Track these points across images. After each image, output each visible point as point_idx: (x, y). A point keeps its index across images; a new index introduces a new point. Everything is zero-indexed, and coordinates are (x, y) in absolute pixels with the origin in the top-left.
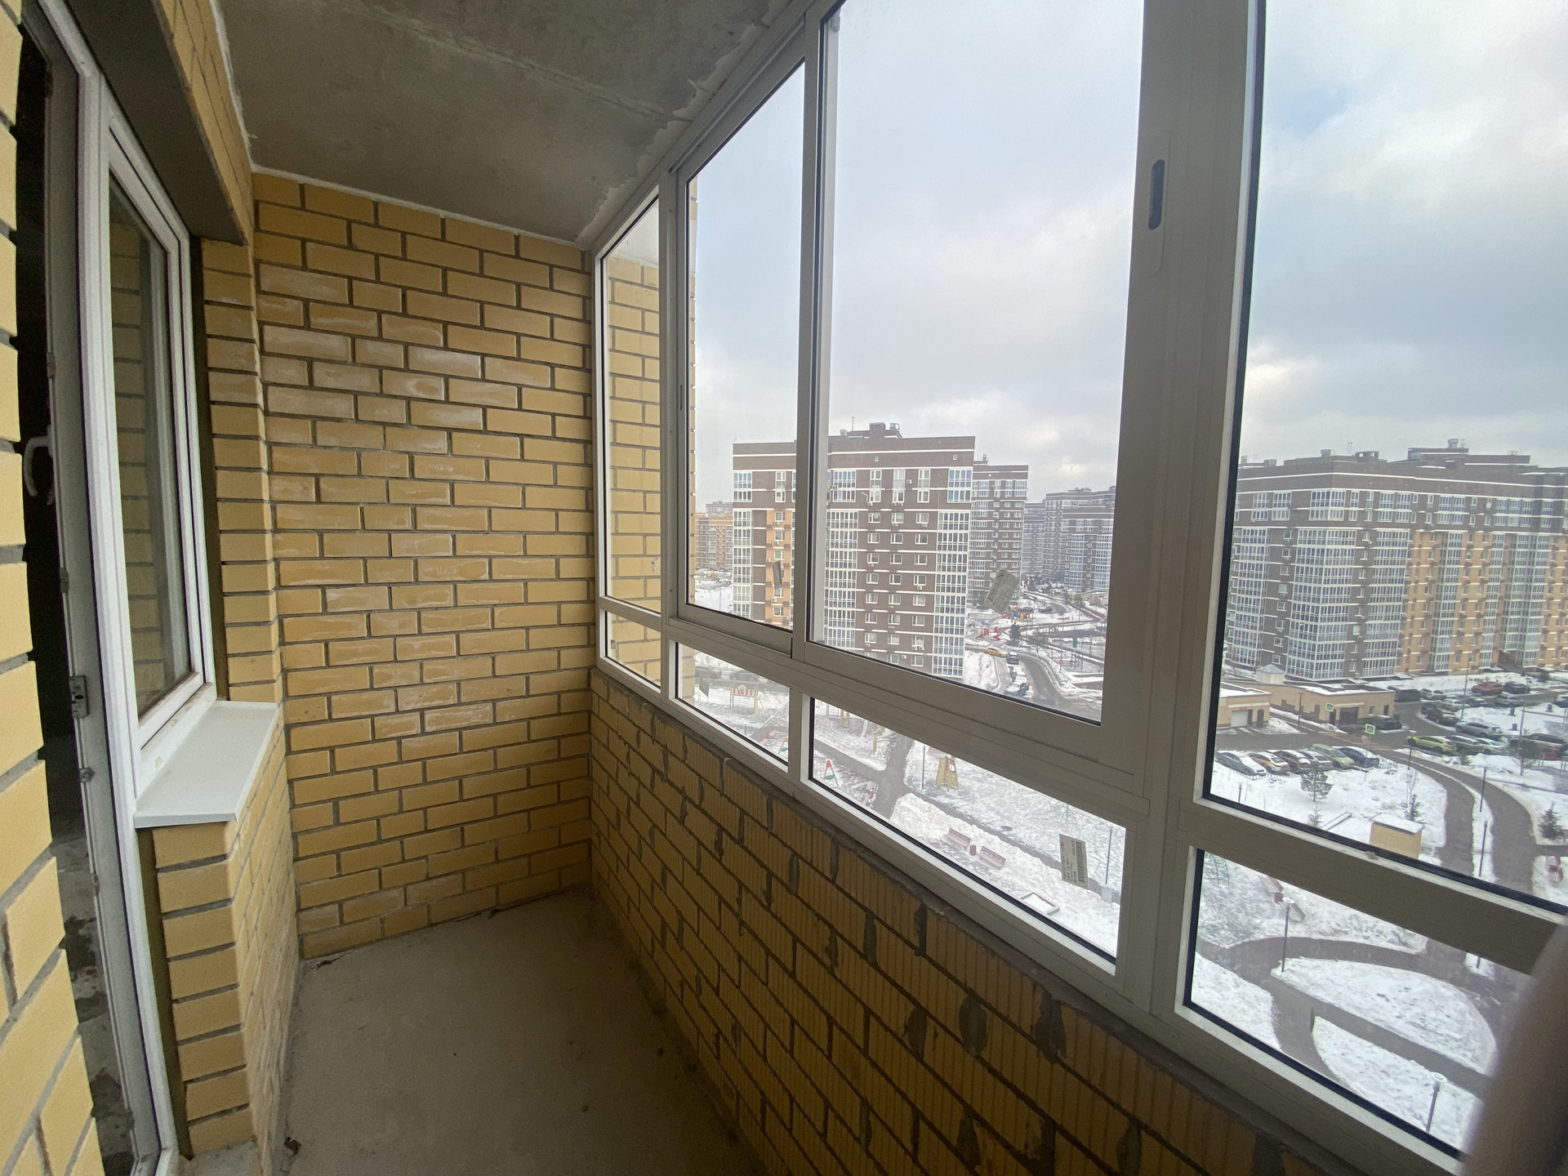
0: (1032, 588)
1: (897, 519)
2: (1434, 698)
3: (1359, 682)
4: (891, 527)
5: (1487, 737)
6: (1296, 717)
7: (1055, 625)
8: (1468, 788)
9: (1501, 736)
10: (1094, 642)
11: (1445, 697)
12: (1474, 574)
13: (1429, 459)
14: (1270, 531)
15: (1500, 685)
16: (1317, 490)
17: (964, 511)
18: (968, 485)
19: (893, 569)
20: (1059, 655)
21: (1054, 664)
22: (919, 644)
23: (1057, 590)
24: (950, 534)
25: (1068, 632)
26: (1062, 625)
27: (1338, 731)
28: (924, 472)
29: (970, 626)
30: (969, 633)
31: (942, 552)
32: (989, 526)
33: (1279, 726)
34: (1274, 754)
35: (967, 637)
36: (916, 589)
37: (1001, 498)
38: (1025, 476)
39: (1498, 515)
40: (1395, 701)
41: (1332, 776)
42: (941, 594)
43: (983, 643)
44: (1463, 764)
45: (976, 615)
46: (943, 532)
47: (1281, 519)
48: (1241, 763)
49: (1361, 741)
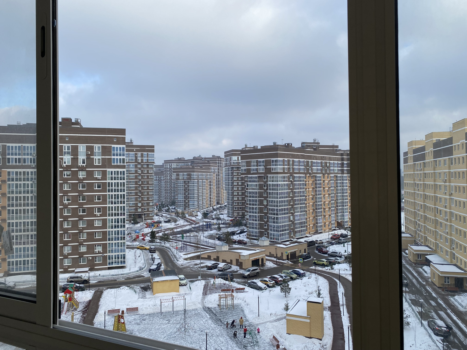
0: (160, 210)
1: (82, 175)
2: (319, 243)
3: (295, 240)
4: (78, 179)
5: (338, 257)
6: (275, 259)
7: (173, 229)
8: (335, 279)
9: (342, 256)
10: (191, 235)
11: (323, 242)
12: (326, 191)
13: (308, 146)
14: (258, 177)
15: (339, 235)
16: (273, 159)
17: (122, 170)
18: (123, 155)
19: (81, 205)
20: (176, 244)
21: (173, 250)
22: (99, 249)
23: (173, 210)
24: (115, 183)
25: (179, 231)
26: (176, 228)
27: (290, 263)
28: (97, 147)
29: (128, 234)
30: (128, 239)
31: (111, 193)
32: (136, 177)
33: (269, 265)
34: (269, 278)
35: (127, 241)
36: (95, 216)
37: (141, 162)
38: (153, 151)
39: (331, 168)
40: (308, 246)
41: (291, 284)
42: (111, 218)
43: (136, 243)
44: (332, 269)
45: (131, 228)
46: (111, 181)
47: (262, 172)
48: (257, 285)
49: (298, 266)
